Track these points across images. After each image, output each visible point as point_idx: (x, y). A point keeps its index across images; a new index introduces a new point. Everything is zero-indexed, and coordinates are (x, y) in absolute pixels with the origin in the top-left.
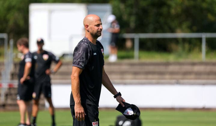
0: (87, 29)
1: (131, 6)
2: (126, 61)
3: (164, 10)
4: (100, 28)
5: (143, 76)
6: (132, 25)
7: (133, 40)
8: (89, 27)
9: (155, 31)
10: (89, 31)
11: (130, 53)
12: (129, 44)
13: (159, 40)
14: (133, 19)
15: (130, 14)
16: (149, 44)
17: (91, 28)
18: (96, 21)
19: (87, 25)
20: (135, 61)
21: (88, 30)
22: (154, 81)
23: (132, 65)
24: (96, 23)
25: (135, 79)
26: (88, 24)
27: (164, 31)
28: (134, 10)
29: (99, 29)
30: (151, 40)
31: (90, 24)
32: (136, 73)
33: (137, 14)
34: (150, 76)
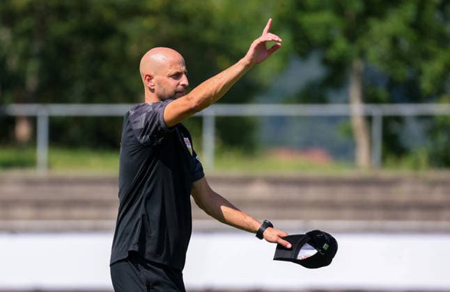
0: (150, 84)
1: (28, 34)
2: (16, 174)
3: (112, 45)
4: (181, 83)
5: (57, 212)
6: (32, 82)
7: (33, 121)
8: (153, 80)
9: (89, 99)
10: (154, 89)
11: (25, 155)
12: (23, 130)
13: (98, 120)
14: (33, 67)
15: (26, 56)
16: (74, 131)
17: (159, 83)
18: (171, 66)
19: (149, 76)
20: (40, 172)
21: (152, 88)
22: (86, 223)
23: (30, 183)
24: (173, 71)
25: (39, 218)
26: (152, 73)
27: (111, 100)
28: (37, 47)
29: (178, 84)
30: (79, 120)
31: (156, 73)
32: (40, 205)
33: (42, 55)
34: (77, 212)
